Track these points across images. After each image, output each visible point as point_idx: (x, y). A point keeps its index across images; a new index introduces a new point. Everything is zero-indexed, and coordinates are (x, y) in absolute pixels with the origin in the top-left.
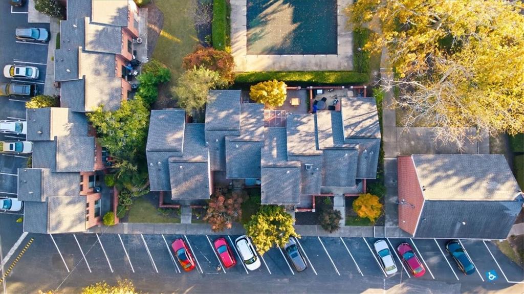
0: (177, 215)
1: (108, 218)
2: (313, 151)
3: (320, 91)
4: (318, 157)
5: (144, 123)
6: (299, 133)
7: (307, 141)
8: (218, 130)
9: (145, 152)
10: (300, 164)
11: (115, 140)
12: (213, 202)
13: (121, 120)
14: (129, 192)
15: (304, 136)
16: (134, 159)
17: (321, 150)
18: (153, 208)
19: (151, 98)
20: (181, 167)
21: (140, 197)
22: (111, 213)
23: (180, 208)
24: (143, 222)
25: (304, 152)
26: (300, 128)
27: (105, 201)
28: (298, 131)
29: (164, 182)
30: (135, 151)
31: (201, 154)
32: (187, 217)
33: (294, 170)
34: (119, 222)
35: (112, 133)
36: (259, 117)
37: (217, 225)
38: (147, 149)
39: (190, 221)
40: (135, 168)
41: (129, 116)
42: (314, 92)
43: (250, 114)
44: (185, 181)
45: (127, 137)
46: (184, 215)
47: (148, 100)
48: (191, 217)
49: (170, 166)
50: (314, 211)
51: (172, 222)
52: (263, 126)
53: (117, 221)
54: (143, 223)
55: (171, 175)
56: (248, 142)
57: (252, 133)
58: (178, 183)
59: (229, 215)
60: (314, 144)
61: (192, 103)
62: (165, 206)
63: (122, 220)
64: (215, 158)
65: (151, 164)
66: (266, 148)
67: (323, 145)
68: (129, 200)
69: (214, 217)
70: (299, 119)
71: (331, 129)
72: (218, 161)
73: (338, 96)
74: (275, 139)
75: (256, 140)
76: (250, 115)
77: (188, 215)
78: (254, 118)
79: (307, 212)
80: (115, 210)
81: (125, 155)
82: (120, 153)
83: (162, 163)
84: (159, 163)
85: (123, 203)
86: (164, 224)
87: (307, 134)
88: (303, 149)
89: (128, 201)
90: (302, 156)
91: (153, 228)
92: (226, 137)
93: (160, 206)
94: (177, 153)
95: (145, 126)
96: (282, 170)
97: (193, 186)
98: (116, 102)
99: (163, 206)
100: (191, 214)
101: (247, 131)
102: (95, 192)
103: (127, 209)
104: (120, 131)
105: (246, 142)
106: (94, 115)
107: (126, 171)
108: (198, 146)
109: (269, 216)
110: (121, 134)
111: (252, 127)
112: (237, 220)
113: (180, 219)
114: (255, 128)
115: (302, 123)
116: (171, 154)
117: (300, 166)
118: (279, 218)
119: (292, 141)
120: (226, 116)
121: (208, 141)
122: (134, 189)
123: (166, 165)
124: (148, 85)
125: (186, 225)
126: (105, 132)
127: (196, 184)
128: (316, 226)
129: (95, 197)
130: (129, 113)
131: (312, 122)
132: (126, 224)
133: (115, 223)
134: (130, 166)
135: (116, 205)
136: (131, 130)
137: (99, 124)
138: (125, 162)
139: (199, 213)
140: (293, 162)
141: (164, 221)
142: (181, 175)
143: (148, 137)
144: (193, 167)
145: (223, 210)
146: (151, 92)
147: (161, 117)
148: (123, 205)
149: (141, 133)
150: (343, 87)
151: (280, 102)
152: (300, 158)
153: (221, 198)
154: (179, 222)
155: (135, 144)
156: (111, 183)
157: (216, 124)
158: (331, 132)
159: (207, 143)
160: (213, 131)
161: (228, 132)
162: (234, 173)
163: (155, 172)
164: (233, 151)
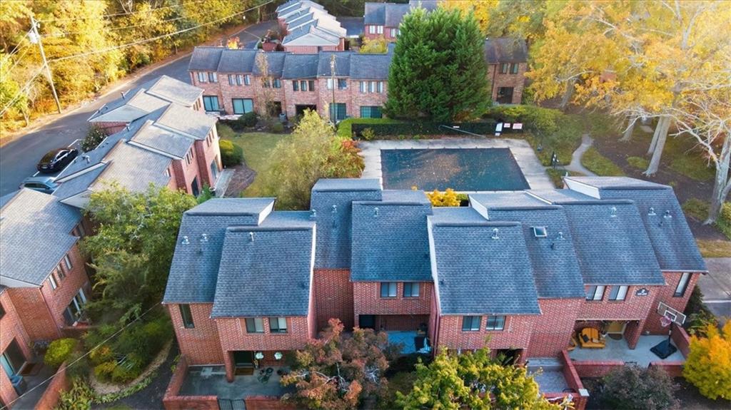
17: (556, 204)
29: (203, 282)
33: (509, 231)
55: (224, 258)
56: (399, 205)
65: (186, 240)
72: (334, 249)
75: (416, 202)
83: (211, 238)
92: (353, 204)
96: (479, 231)
105: (395, 205)
116: (235, 220)
121: (316, 210)
123: (218, 243)
127: (279, 279)
144: (278, 240)
159: (314, 213)
160: (329, 193)
161: (357, 193)
162: (368, 270)
163: (188, 258)
164: (367, 223)
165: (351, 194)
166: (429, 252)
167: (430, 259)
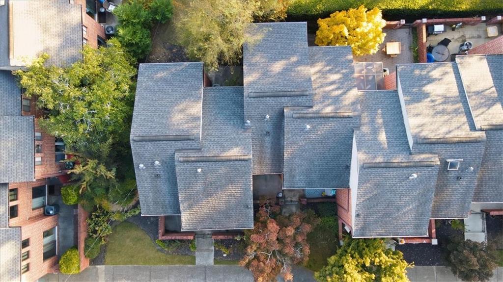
0: (189, 250)
1: (68, 261)
2: (464, 133)
3: (439, 28)
4: (476, 145)
5: (126, 87)
6: (429, 99)
7: (449, 113)
8: (270, 97)
9: (129, 142)
10: (437, 159)
11: (73, 122)
12: (258, 233)
13: (83, 84)
14: (106, 213)
15: (439, 104)
16: (110, 156)
17: (481, 130)
18: (148, 239)
19: (139, 47)
20: (199, 170)
21: (125, 221)
22: (74, 252)
23: (194, 238)
24: (131, 263)
25: (447, 136)
26: (428, 88)
27: (65, 229)
28: (427, 95)
29: (168, 199)
30: (110, 141)
31: (237, 145)
32: (206, 253)
33: (426, 171)
34: (90, 265)
35: (65, 107)
36: (344, 71)
37: (265, 275)
38: (131, 137)
39: (211, 261)
40: (111, 174)
41: (97, 75)
42: (430, 28)
43: (327, 65)
44: (207, 197)
45: (93, 115)
46: (201, 251)
47: (135, 52)
48: (213, 253)
49: (177, 169)
50: (435, 242)
51: (180, 262)
52: (355, 86)
53: (85, 264)
54: (130, 266)
55: (180, 186)
56: (329, 118)
57: (337, 100)
58: (193, 201)
59: (285, 255)
60: (464, 119)
61: (219, 43)
62: (169, 237)
63: (94, 262)
64: (262, 152)
65: (141, 166)
66: (365, 129)
67: (485, 120)
68: (107, 228)
69: (259, 261)
70: (424, 73)
71: (494, 89)
72: (268, 156)
73: (467, 36)
74: (380, 111)
75: (346, 114)
76: (328, 68)
77: (208, 250)
78: (336, 73)
79: (423, 243)
80: (82, 245)
81: (94, 148)
82: (86, 146)
83: (163, 162)
84: (157, 163)
85: (95, 232)
86: (166, 267)
87: (446, 100)
88: (444, 129)
89: (104, 229)
90: (444, 143)
91: (148, 273)
92: (285, 110)
93: (160, 238)
94: (190, 142)
95: (127, 94)
96: (400, 172)
97: (223, 207)
98: (73, 51)
99: (164, 238)
100: (213, 248)
101: (326, 96)
102: (46, 214)
103: (103, 243)
104: (80, 103)
105: (326, 118)
106: (28, 73)
107: (95, 179)
108: (229, 130)
109: (362, 257)
110: (81, 109)
111: (333, 90)
112: (300, 263)
113: (194, 258)
114: (340, 92)
115: (431, 81)
116: (179, 144)
117: (439, 163)
118: (381, 261)
119: (418, 115)
120: (284, 69)
121: (250, 118)
122: (115, 207)
123: (170, 166)
124: (133, 24)
125: (205, 268)
126: (50, 106)
127: (228, 202)
128: (434, 267)
129: (46, 224)
130: (98, 70)
131: (451, 77)
132: (101, 268)
133: (82, 269)
134: (102, 169)
135: (82, 236)
136: (101, 101)
137: (37, 91)
138: (92, 163)
139: (228, 247)
140: (423, 156)
141: (166, 262)
142: (199, 187)
143: (134, 114)
144: (222, 170)
145: (276, 247)
146: (139, 35)
147: (159, 75)
148: (95, 236)
149: (121, 106)
150: (484, 18)
151: (373, 47)
152: (437, 148)
153: (273, 226)
154: (193, 262)
155: (110, 128)
156: (73, 199)
157: (266, 85)
158: (496, 95)
159: (248, 121)
160: (261, 99)
161: (289, 98)
162: (297, 180)
163: (149, 180)
164: (298, 138)
165: (283, 100)
166: (350, 164)
167: (350, 170)
